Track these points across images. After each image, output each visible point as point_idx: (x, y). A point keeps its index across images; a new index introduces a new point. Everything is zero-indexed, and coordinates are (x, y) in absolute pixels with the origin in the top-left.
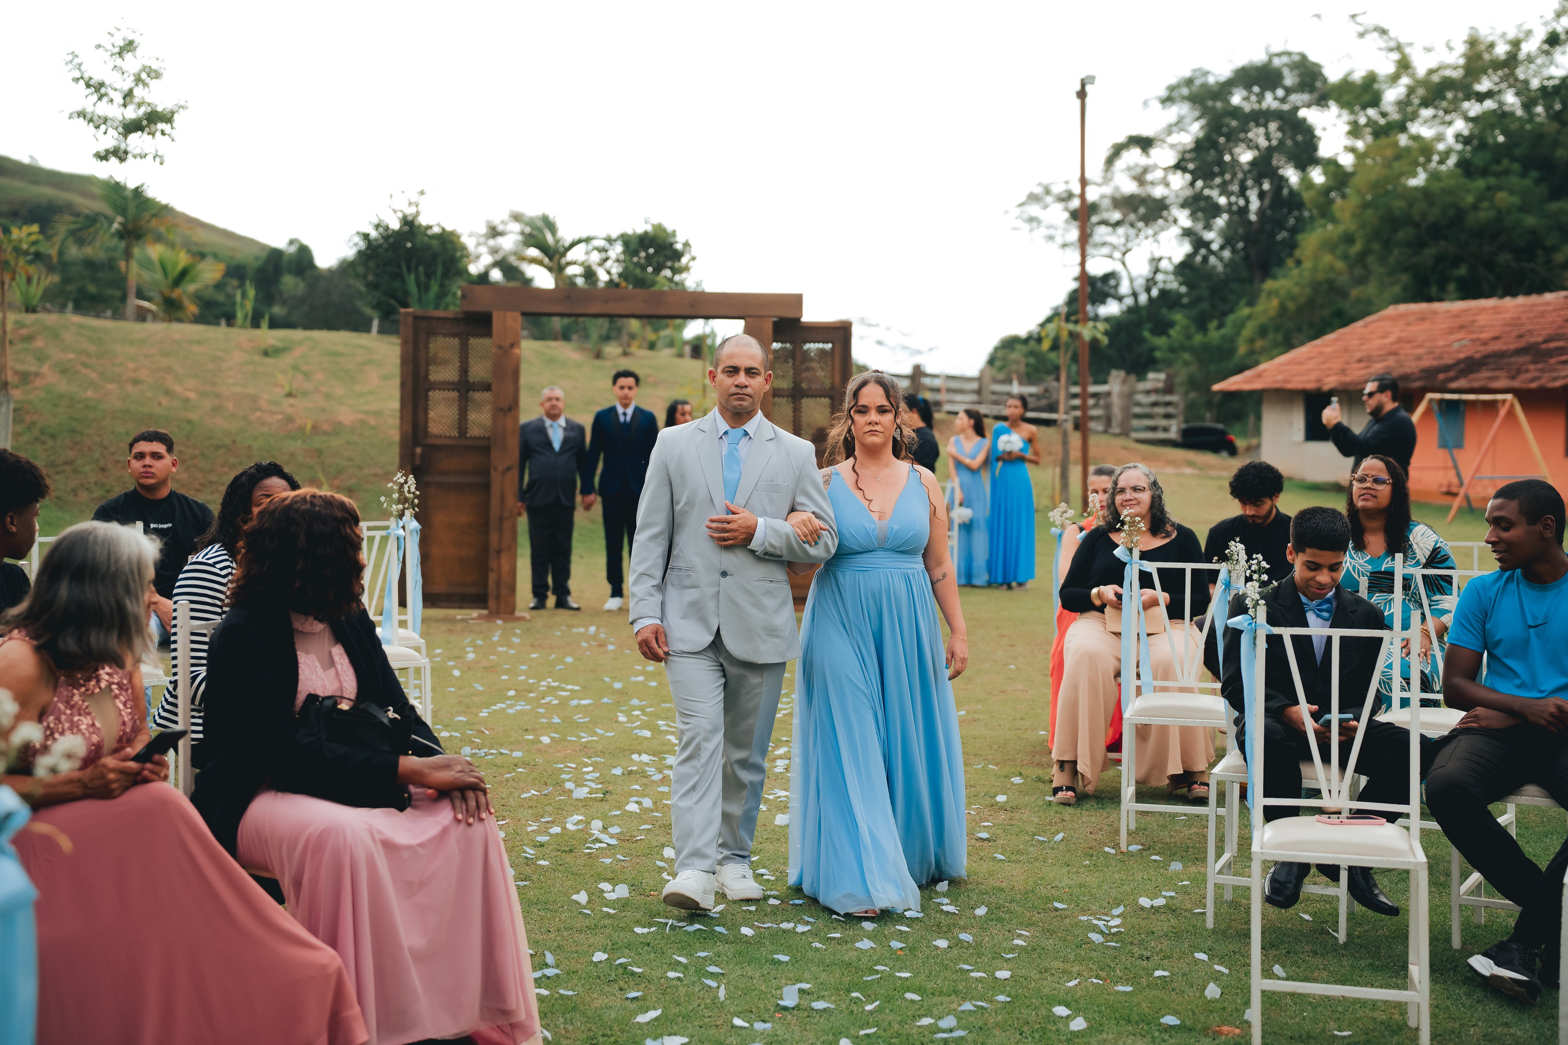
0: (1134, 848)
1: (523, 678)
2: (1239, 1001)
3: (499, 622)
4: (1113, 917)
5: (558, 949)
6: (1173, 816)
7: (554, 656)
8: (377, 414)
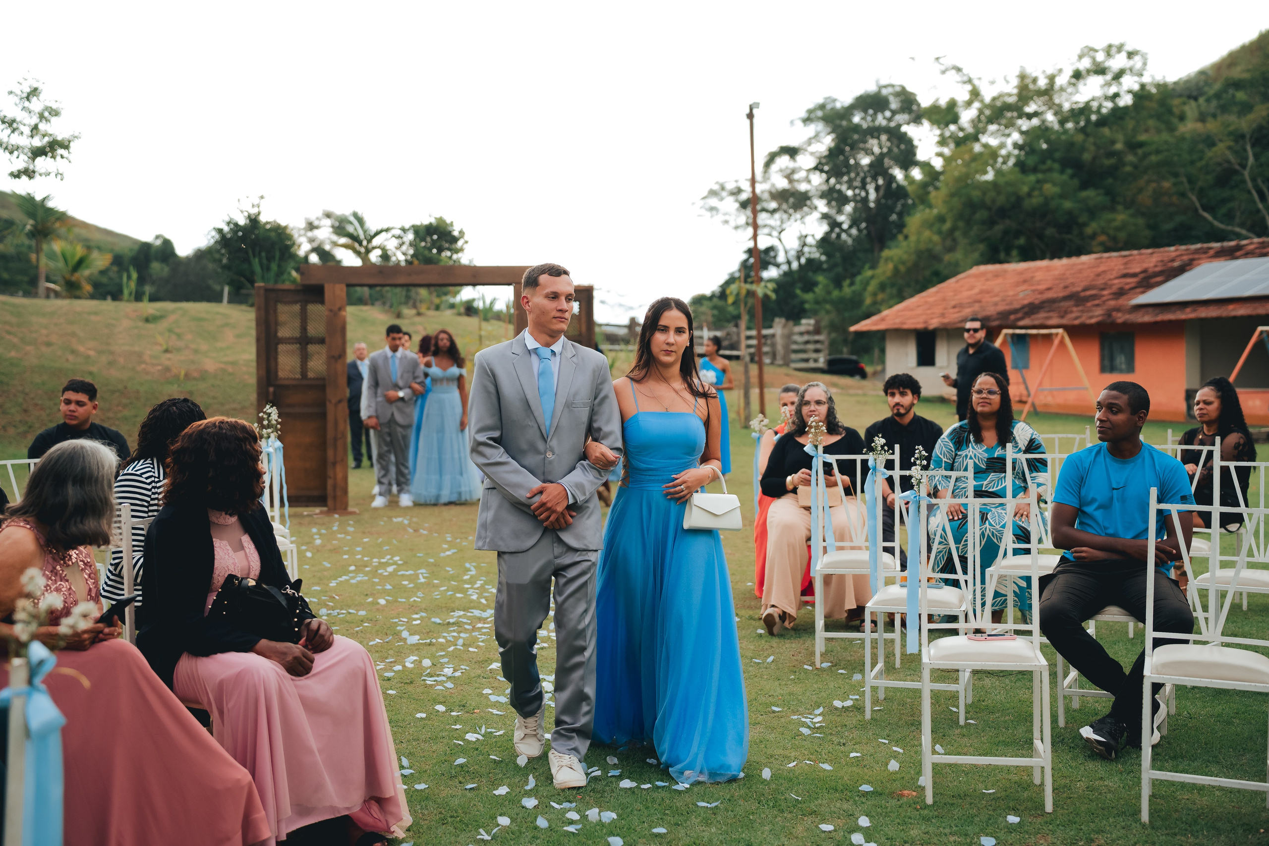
0: (825, 665)
1: (359, 556)
2: (912, 772)
3: (336, 516)
4: (816, 716)
5: (410, 755)
6: (851, 641)
7: (380, 540)
8: (234, 363)
